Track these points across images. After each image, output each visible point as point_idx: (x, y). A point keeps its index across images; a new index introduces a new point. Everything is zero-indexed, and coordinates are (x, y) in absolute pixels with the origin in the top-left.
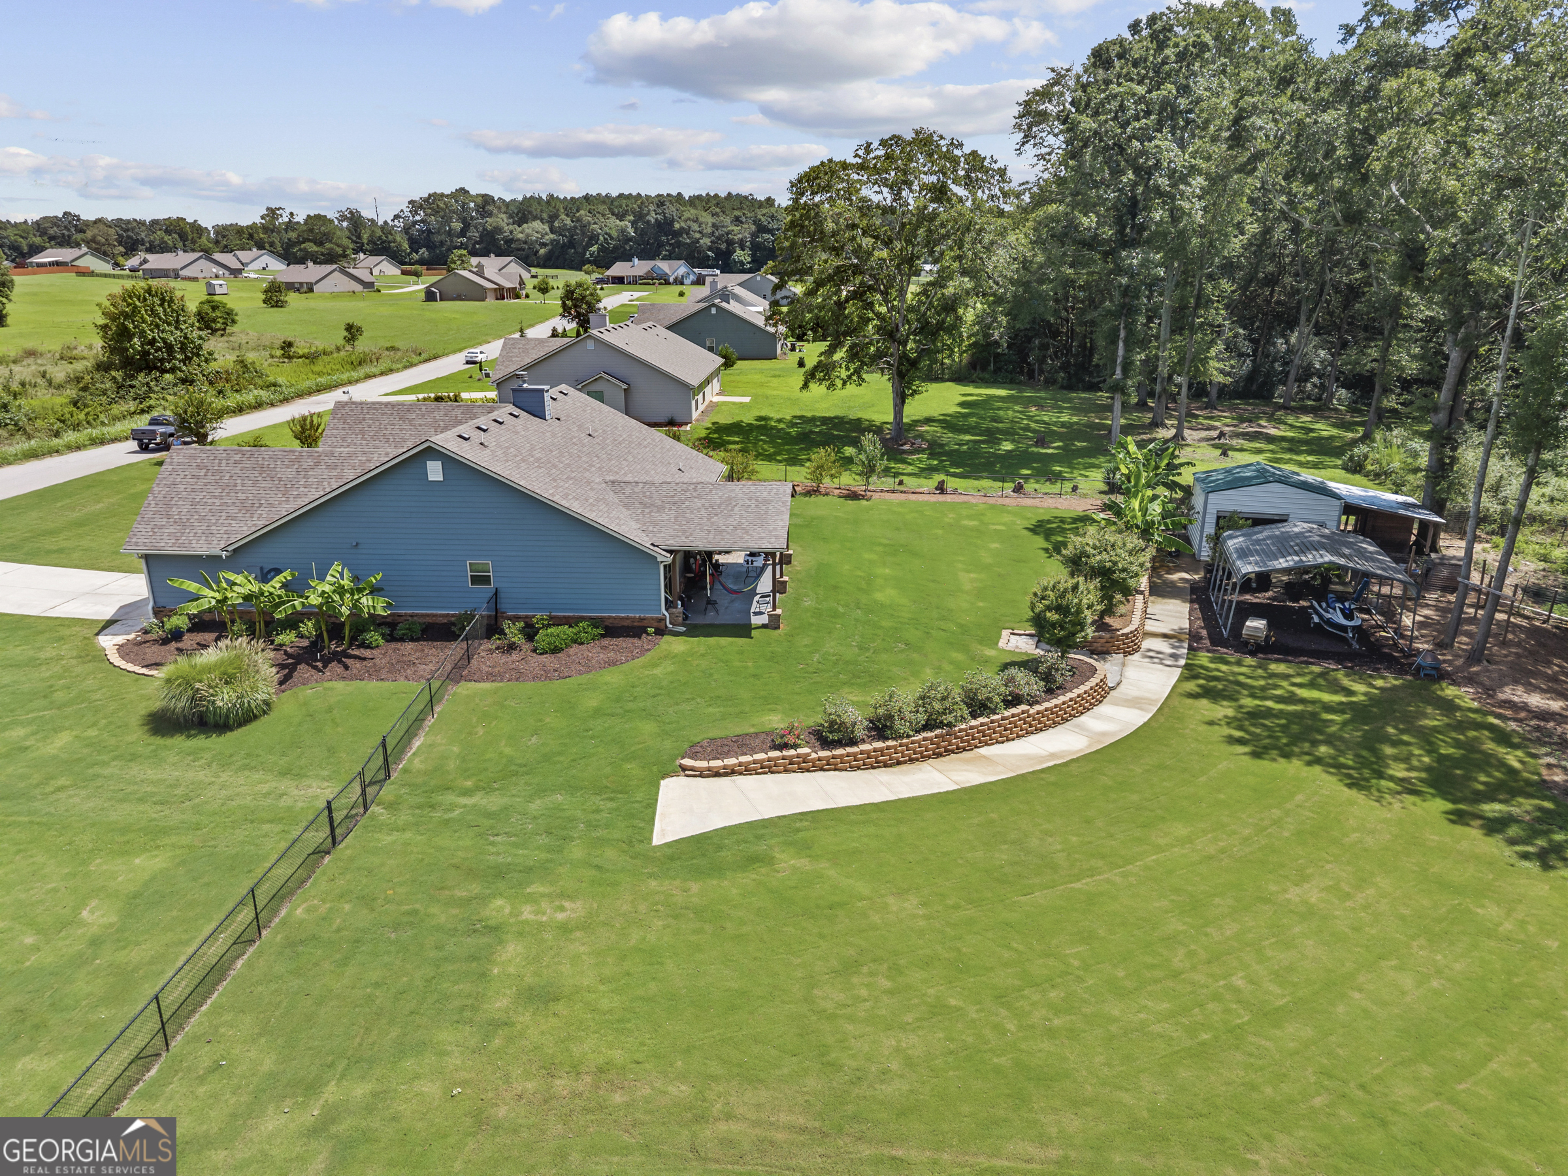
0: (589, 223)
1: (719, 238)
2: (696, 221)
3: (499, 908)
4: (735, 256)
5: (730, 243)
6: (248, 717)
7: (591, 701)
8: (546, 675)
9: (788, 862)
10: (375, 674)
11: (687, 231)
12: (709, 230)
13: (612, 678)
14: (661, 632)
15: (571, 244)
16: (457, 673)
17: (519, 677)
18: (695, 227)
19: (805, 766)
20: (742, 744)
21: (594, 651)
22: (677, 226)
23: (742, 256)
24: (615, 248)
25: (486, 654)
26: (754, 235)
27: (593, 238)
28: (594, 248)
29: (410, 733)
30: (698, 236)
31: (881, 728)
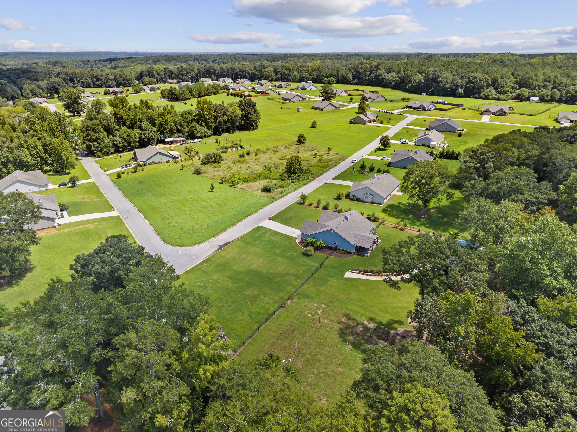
0: (410, 76)
1: (454, 84)
2: (446, 78)
3: (329, 279)
4: (458, 91)
5: (457, 86)
6: (311, 255)
7: (343, 261)
8: (340, 257)
9: (354, 282)
10: (323, 253)
11: (442, 82)
12: (450, 81)
13: (346, 259)
14: (354, 254)
15: (403, 82)
16: (331, 254)
17: (337, 256)
18: (445, 80)
19: (362, 274)
20: (356, 270)
21: (345, 255)
22: (439, 79)
23: (461, 91)
24: (417, 85)
25: (334, 253)
26: (467, 83)
27: (410, 81)
28: (410, 85)
29: (325, 261)
30: (445, 83)
31: (371, 272)
